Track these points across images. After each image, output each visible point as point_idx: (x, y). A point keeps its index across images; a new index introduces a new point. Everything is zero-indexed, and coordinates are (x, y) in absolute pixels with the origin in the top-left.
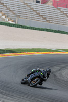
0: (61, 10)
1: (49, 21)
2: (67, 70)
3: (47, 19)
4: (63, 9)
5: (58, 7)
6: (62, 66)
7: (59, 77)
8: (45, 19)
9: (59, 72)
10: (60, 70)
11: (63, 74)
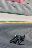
0: (9, 3)
1: (3, 8)
2: (12, 31)
3: (3, 7)
4: (10, 2)
5: (8, 1)
6: (10, 29)
7: (9, 34)
8: (1, 7)
9: (8, 32)
10: (9, 31)
11: (11, 33)
